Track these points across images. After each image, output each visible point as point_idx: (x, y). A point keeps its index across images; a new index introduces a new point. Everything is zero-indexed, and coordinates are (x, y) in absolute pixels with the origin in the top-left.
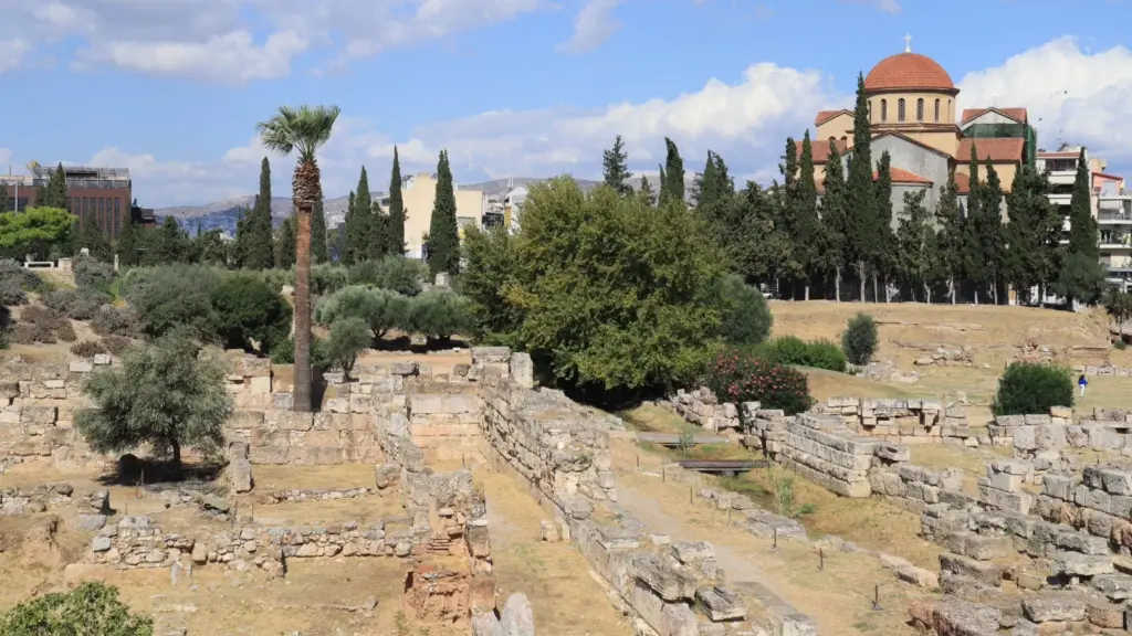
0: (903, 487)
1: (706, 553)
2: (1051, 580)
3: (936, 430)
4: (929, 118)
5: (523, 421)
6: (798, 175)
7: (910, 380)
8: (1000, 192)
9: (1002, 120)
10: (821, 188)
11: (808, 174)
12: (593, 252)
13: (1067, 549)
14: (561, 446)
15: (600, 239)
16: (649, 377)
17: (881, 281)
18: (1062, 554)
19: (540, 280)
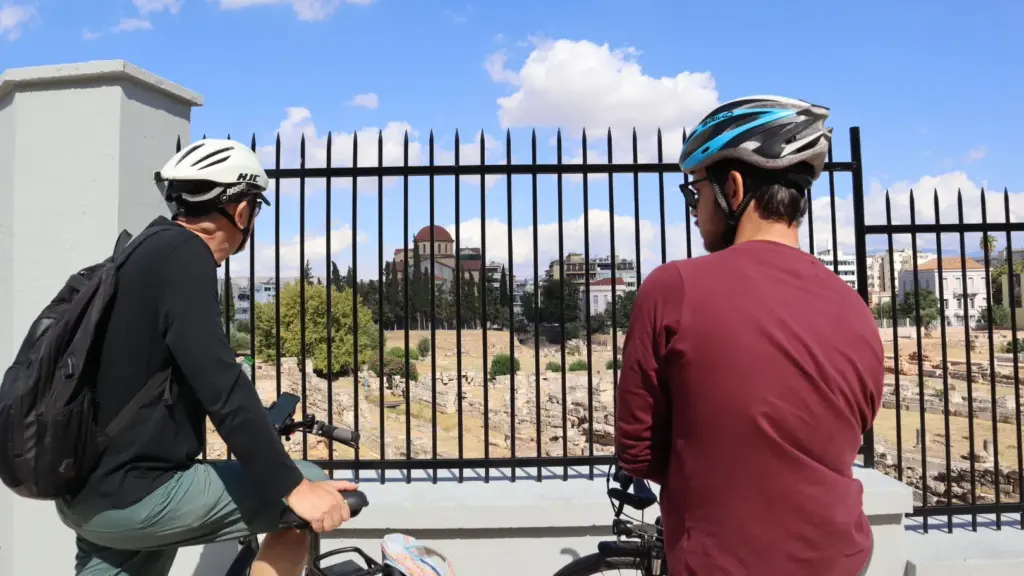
0: (470, 408)
1: (423, 441)
2: (551, 440)
3: (472, 384)
4: (443, 252)
5: (320, 390)
6: (391, 277)
7: (446, 362)
8: (475, 283)
9: (471, 253)
10: (400, 282)
11: (395, 276)
12: (314, 313)
13: (556, 427)
14: (345, 400)
15: (318, 307)
16: (342, 367)
17: (427, 321)
18: (554, 429)
19: (291, 326)
